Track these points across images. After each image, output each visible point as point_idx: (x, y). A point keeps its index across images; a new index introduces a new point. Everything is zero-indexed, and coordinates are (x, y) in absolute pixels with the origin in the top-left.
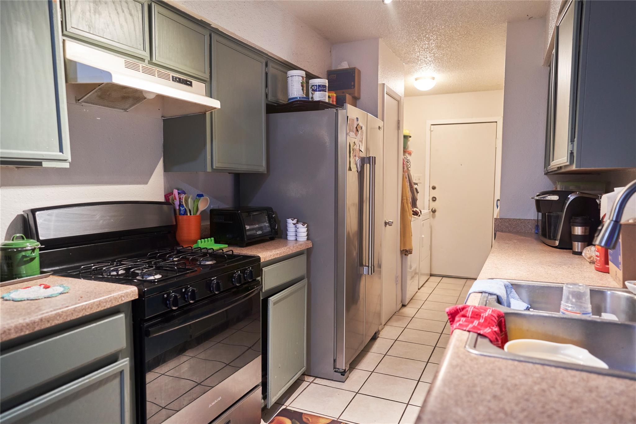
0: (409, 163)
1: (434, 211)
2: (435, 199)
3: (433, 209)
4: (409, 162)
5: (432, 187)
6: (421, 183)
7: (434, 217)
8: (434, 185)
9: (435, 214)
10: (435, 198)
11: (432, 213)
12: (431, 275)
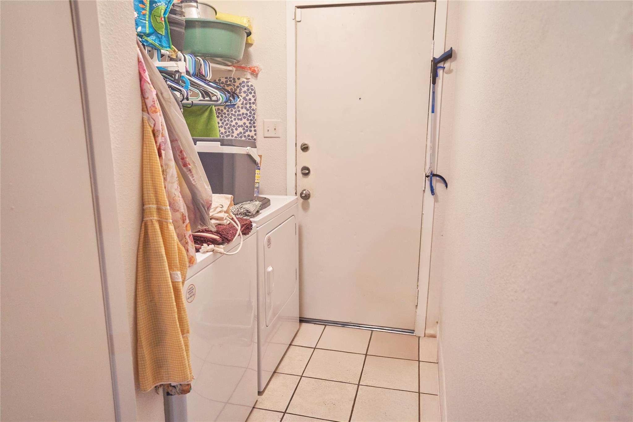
0: (253, 94)
1: (306, 197)
2: (307, 171)
3: (304, 192)
4: (253, 92)
5: (301, 147)
6: (279, 137)
7: (305, 207)
8: (306, 143)
9: (308, 203)
10: (308, 169)
11: (301, 200)
12: (302, 320)
